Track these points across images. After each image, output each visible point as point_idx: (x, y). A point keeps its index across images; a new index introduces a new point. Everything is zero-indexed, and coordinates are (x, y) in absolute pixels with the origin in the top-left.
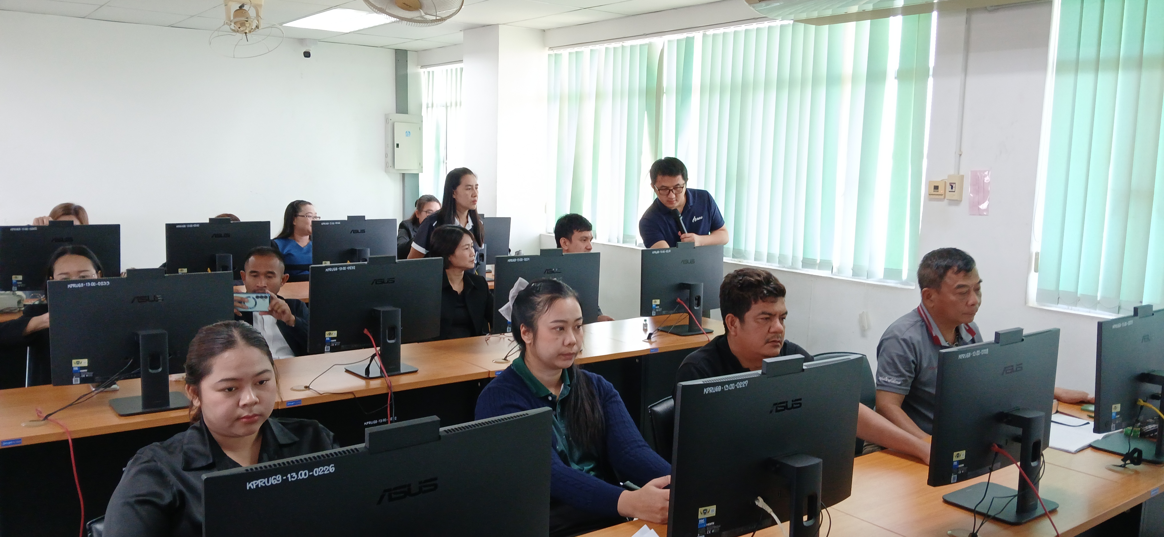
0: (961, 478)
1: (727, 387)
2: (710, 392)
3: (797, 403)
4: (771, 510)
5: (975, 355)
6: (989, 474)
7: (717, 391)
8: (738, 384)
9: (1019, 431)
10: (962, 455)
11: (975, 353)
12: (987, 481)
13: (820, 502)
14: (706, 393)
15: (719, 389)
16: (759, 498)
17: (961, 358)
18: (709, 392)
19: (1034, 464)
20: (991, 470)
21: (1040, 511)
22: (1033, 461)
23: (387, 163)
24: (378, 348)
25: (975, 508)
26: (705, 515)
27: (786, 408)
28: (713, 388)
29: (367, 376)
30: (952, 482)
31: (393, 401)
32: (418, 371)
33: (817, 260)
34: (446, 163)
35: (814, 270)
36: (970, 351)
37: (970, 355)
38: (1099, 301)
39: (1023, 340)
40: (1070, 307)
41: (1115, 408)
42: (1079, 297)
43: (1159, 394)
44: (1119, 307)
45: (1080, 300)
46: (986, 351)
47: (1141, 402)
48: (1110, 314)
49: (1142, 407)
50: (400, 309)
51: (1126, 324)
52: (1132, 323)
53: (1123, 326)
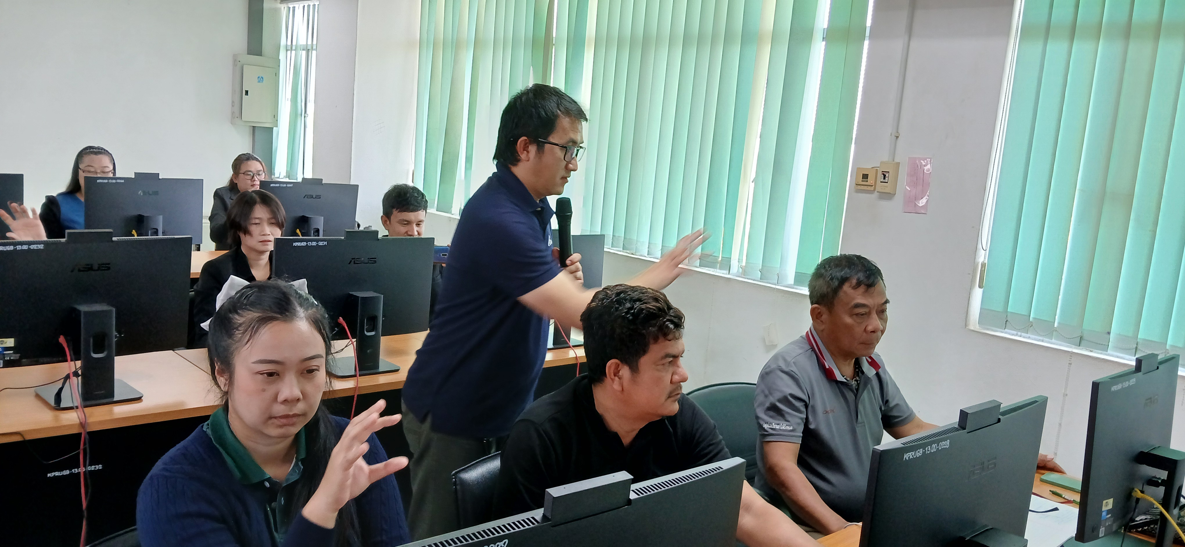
5: (929, 452)
17: (907, 459)
23: (233, 113)
24: (79, 363)
29: (58, 404)
31: (87, 446)
32: (142, 398)
33: (719, 257)
34: (305, 117)
35: (715, 270)
36: (923, 446)
37: (921, 452)
38: (1056, 328)
39: (999, 420)
40: (1019, 333)
41: (1107, 505)
42: (1031, 322)
43: (1159, 479)
44: (1081, 338)
45: (1032, 326)
46: (946, 444)
47: (1138, 494)
48: (1069, 346)
49: (1138, 500)
50: (114, 309)
51: (1126, 384)
52: (1133, 381)
53: (1124, 387)
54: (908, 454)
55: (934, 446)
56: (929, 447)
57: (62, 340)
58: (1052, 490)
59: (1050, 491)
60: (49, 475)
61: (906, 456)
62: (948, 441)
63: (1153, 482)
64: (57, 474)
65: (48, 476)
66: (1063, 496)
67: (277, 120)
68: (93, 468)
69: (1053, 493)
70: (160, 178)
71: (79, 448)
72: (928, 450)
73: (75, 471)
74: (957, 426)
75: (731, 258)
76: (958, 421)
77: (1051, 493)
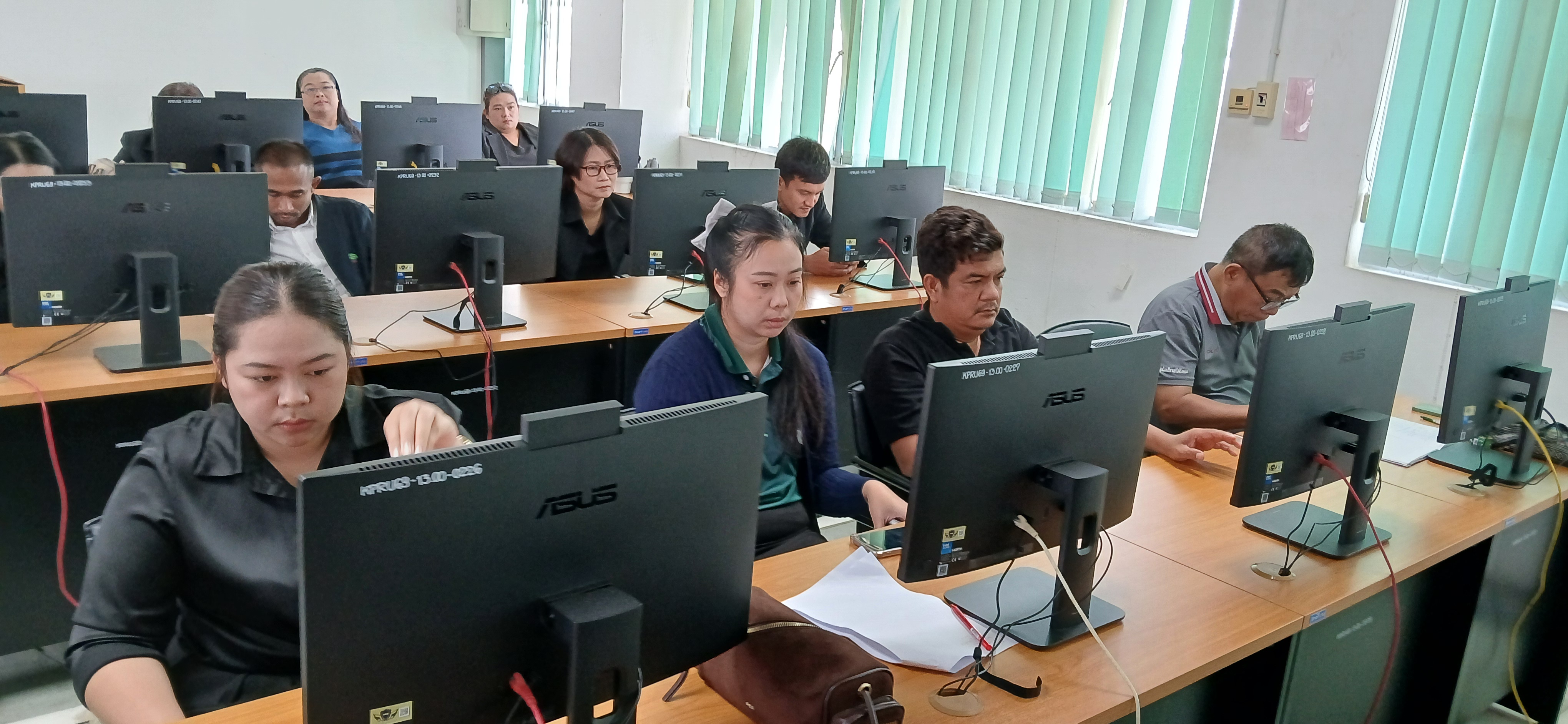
0: (1273, 497)
1: (992, 372)
2: (971, 378)
3: (1079, 394)
4: (1037, 534)
5: (1309, 336)
6: (1309, 492)
7: (979, 376)
8: (1007, 367)
9: (1352, 438)
10: (1279, 466)
11: (1309, 334)
12: (1307, 502)
13: (1099, 524)
14: (966, 378)
15: (982, 373)
16: (1020, 517)
18: (969, 376)
19: (1367, 481)
20: (1312, 487)
21: (1369, 541)
22: (1367, 477)
23: (459, 21)
25: (1289, 537)
26: (952, 538)
27: (1065, 400)
28: (974, 372)
29: (456, 328)
30: (1262, 502)
31: (494, 364)
32: (526, 325)
33: (1065, 191)
34: (545, 25)
36: (1304, 331)
37: (1302, 336)
38: (1442, 264)
39: (1369, 317)
40: (1403, 271)
41: (1468, 411)
42: (1417, 259)
45: (1417, 262)
46: (1322, 331)
47: (1501, 404)
48: (1456, 284)
49: (1500, 411)
51: (1494, 300)
52: (1501, 299)
53: (1491, 303)
55: (1313, 331)
56: (1309, 332)
57: (453, 266)
58: (1423, 416)
61: (1290, 337)
62: (1325, 329)
67: (510, 30)
69: (1424, 419)
70: (438, 103)
74: (1333, 319)
75: (1080, 193)
76: (1334, 316)
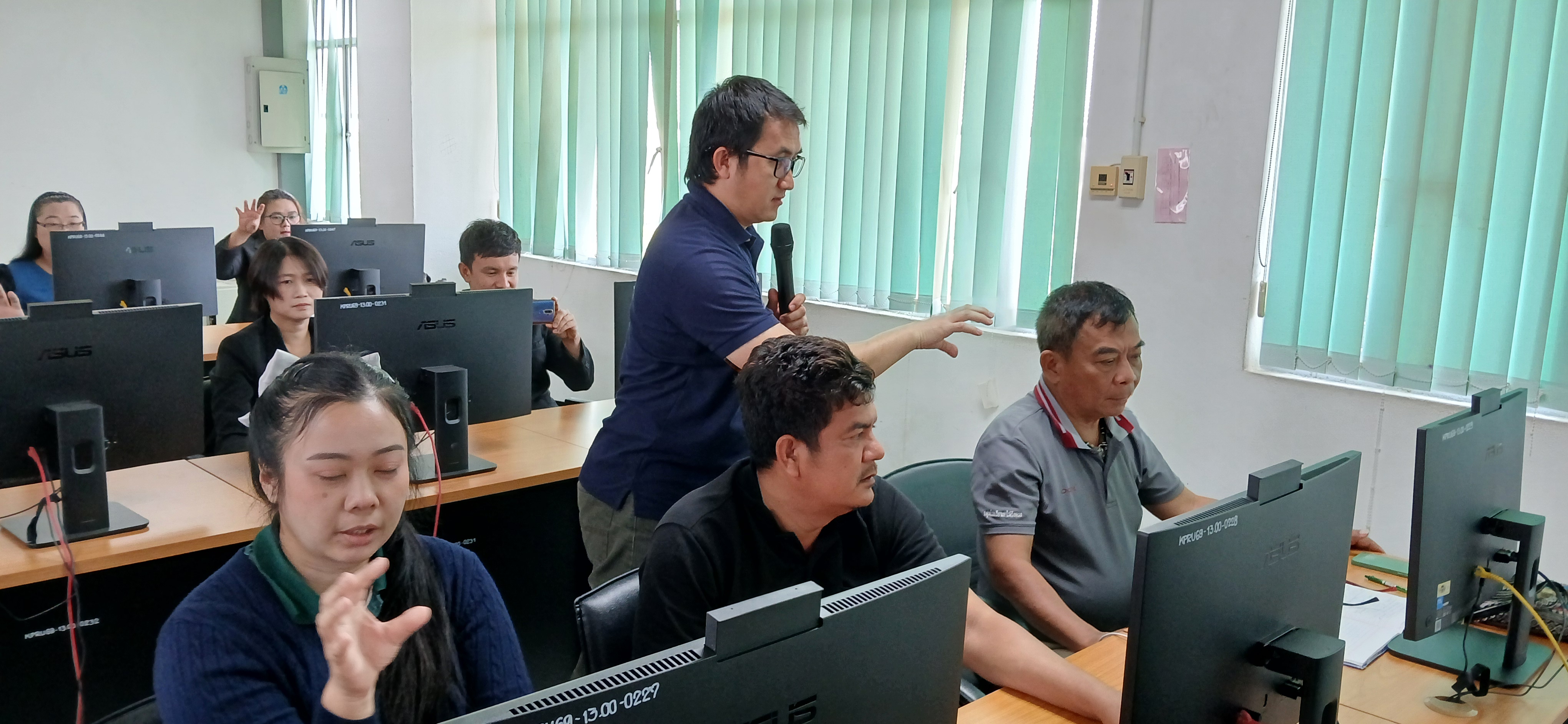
5: (1211, 533)
11: (1212, 529)
17: (1184, 543)
23: (249, 137)
24: (58, 484)
29: (32, 540)
31: (76, 594)
32: (148, 526)
33: (915, 295)
34: (346, 137)
35: (911, 312)
36: (1203, 526)
37: (1202, 534)
38: (1361, 363)
39: (1301, 486)
40: (1314, 374)
41: (1442, 591)
42: (1330, 358)
43: (1509, 551)
44: (1395, 375)
45: (1331, 362)
46: (1233, 521)
47: (1482, 572)
48: (1380, 386)
49: (1482, 581)
50: (101, 408)
51: (1461, 430)
52: (1470, 425)
53: (1458, 434)
54: (1184, 537)
55: (1217, 524)
56: (1212, 526)
57: (32, 453)
58: (1368, 575)
59: (1366, 576)
60: (27, 636)
61: (1182, 540)
62: (1236, 516)
63: (1500, 557)
64: (38, 634)
65: (26, 638)
66: (1383, 583)
67: (309, 144)
68: (86, 623)
69: (1369, 580)
70: (154, 228)
71: (64, 596)
72: (1211, 531)
73: (62, 628)
74: (1245, 497)
75: (932, 296)
76: (1247, 489)
77: (1367, 579)
